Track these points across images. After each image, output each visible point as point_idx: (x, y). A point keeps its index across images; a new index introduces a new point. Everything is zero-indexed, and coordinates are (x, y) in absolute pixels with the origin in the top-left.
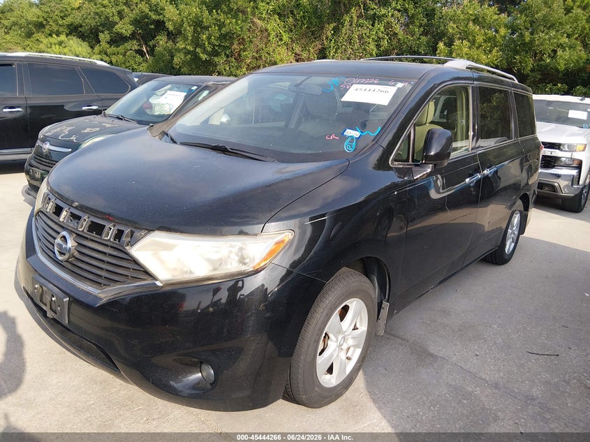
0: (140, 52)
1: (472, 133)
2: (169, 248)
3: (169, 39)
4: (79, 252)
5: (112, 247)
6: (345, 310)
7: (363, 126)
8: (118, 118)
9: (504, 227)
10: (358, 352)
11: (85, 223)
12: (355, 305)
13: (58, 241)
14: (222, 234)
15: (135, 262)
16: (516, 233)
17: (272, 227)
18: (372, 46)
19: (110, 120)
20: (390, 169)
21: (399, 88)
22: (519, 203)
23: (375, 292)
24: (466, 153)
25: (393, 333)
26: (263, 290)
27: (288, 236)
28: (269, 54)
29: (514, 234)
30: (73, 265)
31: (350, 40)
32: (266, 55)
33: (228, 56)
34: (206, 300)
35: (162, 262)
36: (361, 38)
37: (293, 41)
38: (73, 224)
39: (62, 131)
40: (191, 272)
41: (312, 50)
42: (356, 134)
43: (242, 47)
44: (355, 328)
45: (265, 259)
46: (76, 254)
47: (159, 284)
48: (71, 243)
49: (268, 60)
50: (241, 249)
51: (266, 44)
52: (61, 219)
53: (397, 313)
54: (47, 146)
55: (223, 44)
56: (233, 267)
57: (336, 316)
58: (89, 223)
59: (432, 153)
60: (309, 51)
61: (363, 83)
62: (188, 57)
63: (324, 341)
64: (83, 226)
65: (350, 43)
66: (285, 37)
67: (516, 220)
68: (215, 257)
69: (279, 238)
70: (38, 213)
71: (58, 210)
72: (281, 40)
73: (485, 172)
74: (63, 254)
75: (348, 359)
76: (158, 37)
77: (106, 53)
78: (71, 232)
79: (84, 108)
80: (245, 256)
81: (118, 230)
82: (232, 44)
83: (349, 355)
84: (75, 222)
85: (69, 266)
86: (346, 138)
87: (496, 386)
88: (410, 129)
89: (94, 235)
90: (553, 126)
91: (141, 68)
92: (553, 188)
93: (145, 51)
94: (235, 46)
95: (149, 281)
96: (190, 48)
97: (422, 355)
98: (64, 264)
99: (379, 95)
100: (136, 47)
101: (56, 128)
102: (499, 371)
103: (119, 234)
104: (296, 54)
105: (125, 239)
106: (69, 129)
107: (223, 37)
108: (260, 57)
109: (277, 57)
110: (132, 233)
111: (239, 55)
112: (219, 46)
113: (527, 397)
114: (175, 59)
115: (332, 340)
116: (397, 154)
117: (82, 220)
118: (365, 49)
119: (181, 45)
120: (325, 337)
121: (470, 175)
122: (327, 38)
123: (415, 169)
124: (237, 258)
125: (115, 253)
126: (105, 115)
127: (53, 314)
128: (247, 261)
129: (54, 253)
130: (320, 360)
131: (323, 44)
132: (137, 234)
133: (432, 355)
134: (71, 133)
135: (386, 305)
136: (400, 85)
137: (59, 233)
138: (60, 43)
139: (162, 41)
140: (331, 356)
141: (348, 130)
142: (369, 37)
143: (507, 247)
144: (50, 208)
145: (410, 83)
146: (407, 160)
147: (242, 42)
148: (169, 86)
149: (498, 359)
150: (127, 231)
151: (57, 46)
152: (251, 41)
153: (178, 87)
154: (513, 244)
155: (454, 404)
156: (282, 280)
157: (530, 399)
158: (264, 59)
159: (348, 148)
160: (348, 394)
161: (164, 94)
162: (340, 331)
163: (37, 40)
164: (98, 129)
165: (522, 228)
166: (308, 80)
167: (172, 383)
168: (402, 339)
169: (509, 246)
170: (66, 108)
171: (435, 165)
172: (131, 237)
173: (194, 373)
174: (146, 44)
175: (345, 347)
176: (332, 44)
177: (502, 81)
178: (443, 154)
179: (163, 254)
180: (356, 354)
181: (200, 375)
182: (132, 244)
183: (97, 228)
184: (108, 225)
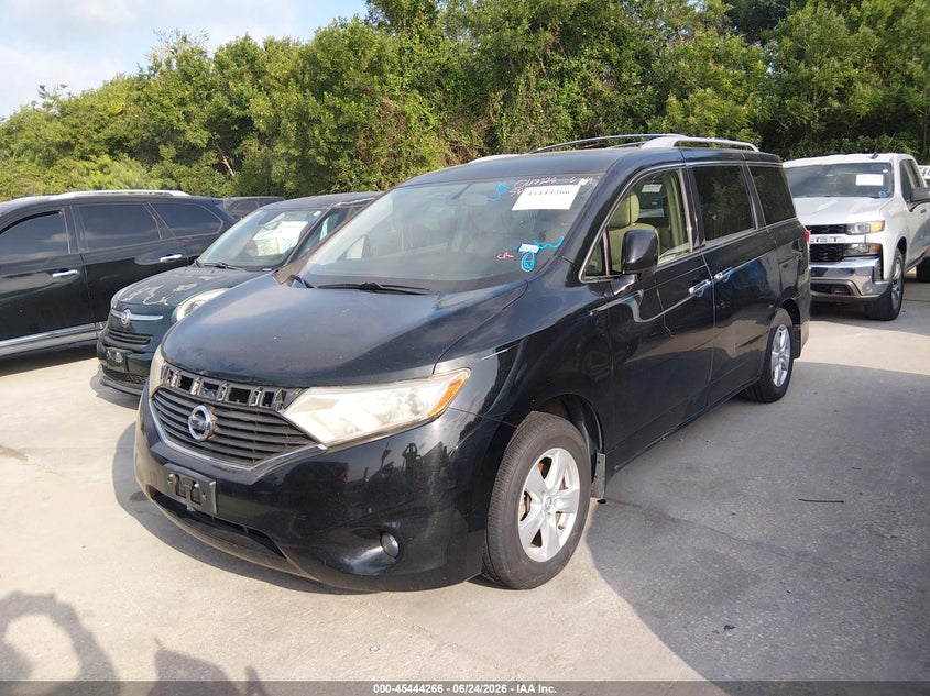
0: (220, 167)
1: (691, 228)
2: (328, 405)
3: (262, 142)
4: (220, 426)
5: (261, 414)
6: (547, 463)
7: (542, 238)
8: (219, 267)
9: (764, 347)
10: (573, 518)
11: (224, 392)
12: (559, 456)
13: (193, 417)
14: (389, 382)
15: (292, 426)
16: (787, 356)
17: (444, 367)
18: (564, 117)
19: (208, 271)
20: (579, 284)
21: (582, 186)
22: (782, 314)
23: (585, 443)
24: (687, 255)
25: (622, 500)
26: (442, 449)
27: (465, 375)
28: (412, 147)
29: (784, 357)
30: (215, 445)
31: (530, 112)
32: (409, 149)
33: (352, 158)
34: (374, 466)
35: (322, 423)
36: (546, 106)
37: (445, 124)
38: (209, 396)
39: (145, 294)
40: (357, 430)
41: (475, 133)
42: (534, 249)
43: (371, 142)
44: (563, 487)
45: (441, 404)
46: (217, 430)
47: (321, 447)
48: (209, 418)
49: (412, 155)
50: (412, 397)
51: (406, 133)
52: (193, 392)
53: (619, 470)
54: (127, 316)
55: (344, 140)
56: (405, 418)
57: (535, 470)
58: (230, 390)
59: (633, 261)
60: (471, 135)
61: (537, 185)
62: (292, 166)
63: (526, 504)
64: (223, 395)
65: (531, 116)
66: (433, 120)
67: (783, 339)
68: (383, 410)
69: (454, 378)
70: (156, 392)
71: (186, 383)
72: (427, 124)
73: (717, 276)
74: (202, 432)
75: (561, 528)
76: (244, 142)
77: (171, 176)
78: (208, 405)
79: (162, 260)
80: (418, 403)
81: (267, 394)
82: (357, 138)
83: (561, 523)
84: (212, 393)
85: (209, 446)
86: (522, 254)
87: (758, 545)
88: (601, 234)
89: (238, 402)
90: (833, 200)
91: (224, 191)
92: (846, 289)
93: (227, 164)
94: (361, 141)
95: (311, 446)
96: (295, 152)
97: (659, 520)
98: (202, 444)
99: (559, 197)
100: (214, 161)
101: (135, 291)
102: (762, 528)
103: (269, 398)
104: (451, 142)
105: (276, 402)
106: (154, 289)
107: (341, 129)
108: (399, 153)
109: (424, 151)
110: (284, 394)
111: (368, 154)
112: (339, 142)
113: (798, 554)
114: (274, 168)
115: (535, 502)
116: (590, 267)
117: (220, 389)
118: (554, 121)
119: (280, 149)
120: (525, 499)
121: (695, 283)
122: (495, 113)
123: (613, 282)
124: (408, 408)
125: (267, 420)
126: (199, 265)
127: (196, 506)
128: (419, 409)
129: (190, 436)
130: (522, 526)
131: (490, 122)
132: (290, 393)
133: (673, 520)
134: (159, 295)
135: (601, 457)
136: (583, 182)
137: (192, 409)
138: (102, 168)
139: (252, 146)
140: (536, 522)
141: (524, 246)
142: (557, 103)
143: (776, 376)
144: (175, 382)
145: (595, 178)
146: (603, 273)
147: (370, 134)
148: (283, 214)
149: (762, 515)
150: (277, 392)
151: (98, 172)
152: (383, 133)
153: (292, 214)
154: (785, 373)
155: (701, 570)
156: (463, 435)
157: (801, 555)
158: (405, 155)
159: (526, 267)
160: (566, 571)
161: (277, 225)
162: (543, 491)
163: (64, 167)
164: (194, 285)
165: (795, 349)
166: (469, 189)
167: (347, 560)
168: (634, 506)
169: (778, 376)
170: (140, 261)
171: (639, 275)
172: (283, 399)
173: (374, 547)
174: (227, 154)
175: (553, 510)
176: (504, 121)
177: (730, 155)
178: (649, 260)
179: (321, 413)
180: (570, 521)
181: (379, 549)
182: (285, 406)
183: (239, 395)
184: (253, 390)
